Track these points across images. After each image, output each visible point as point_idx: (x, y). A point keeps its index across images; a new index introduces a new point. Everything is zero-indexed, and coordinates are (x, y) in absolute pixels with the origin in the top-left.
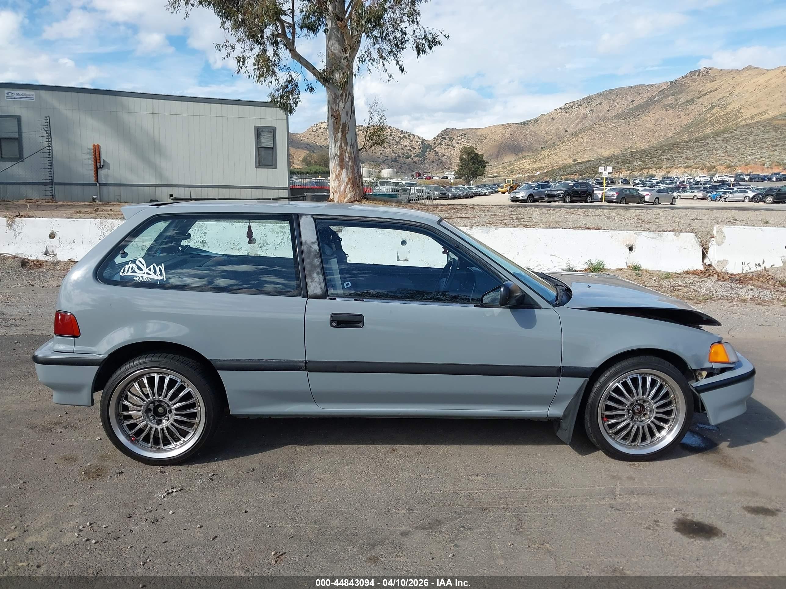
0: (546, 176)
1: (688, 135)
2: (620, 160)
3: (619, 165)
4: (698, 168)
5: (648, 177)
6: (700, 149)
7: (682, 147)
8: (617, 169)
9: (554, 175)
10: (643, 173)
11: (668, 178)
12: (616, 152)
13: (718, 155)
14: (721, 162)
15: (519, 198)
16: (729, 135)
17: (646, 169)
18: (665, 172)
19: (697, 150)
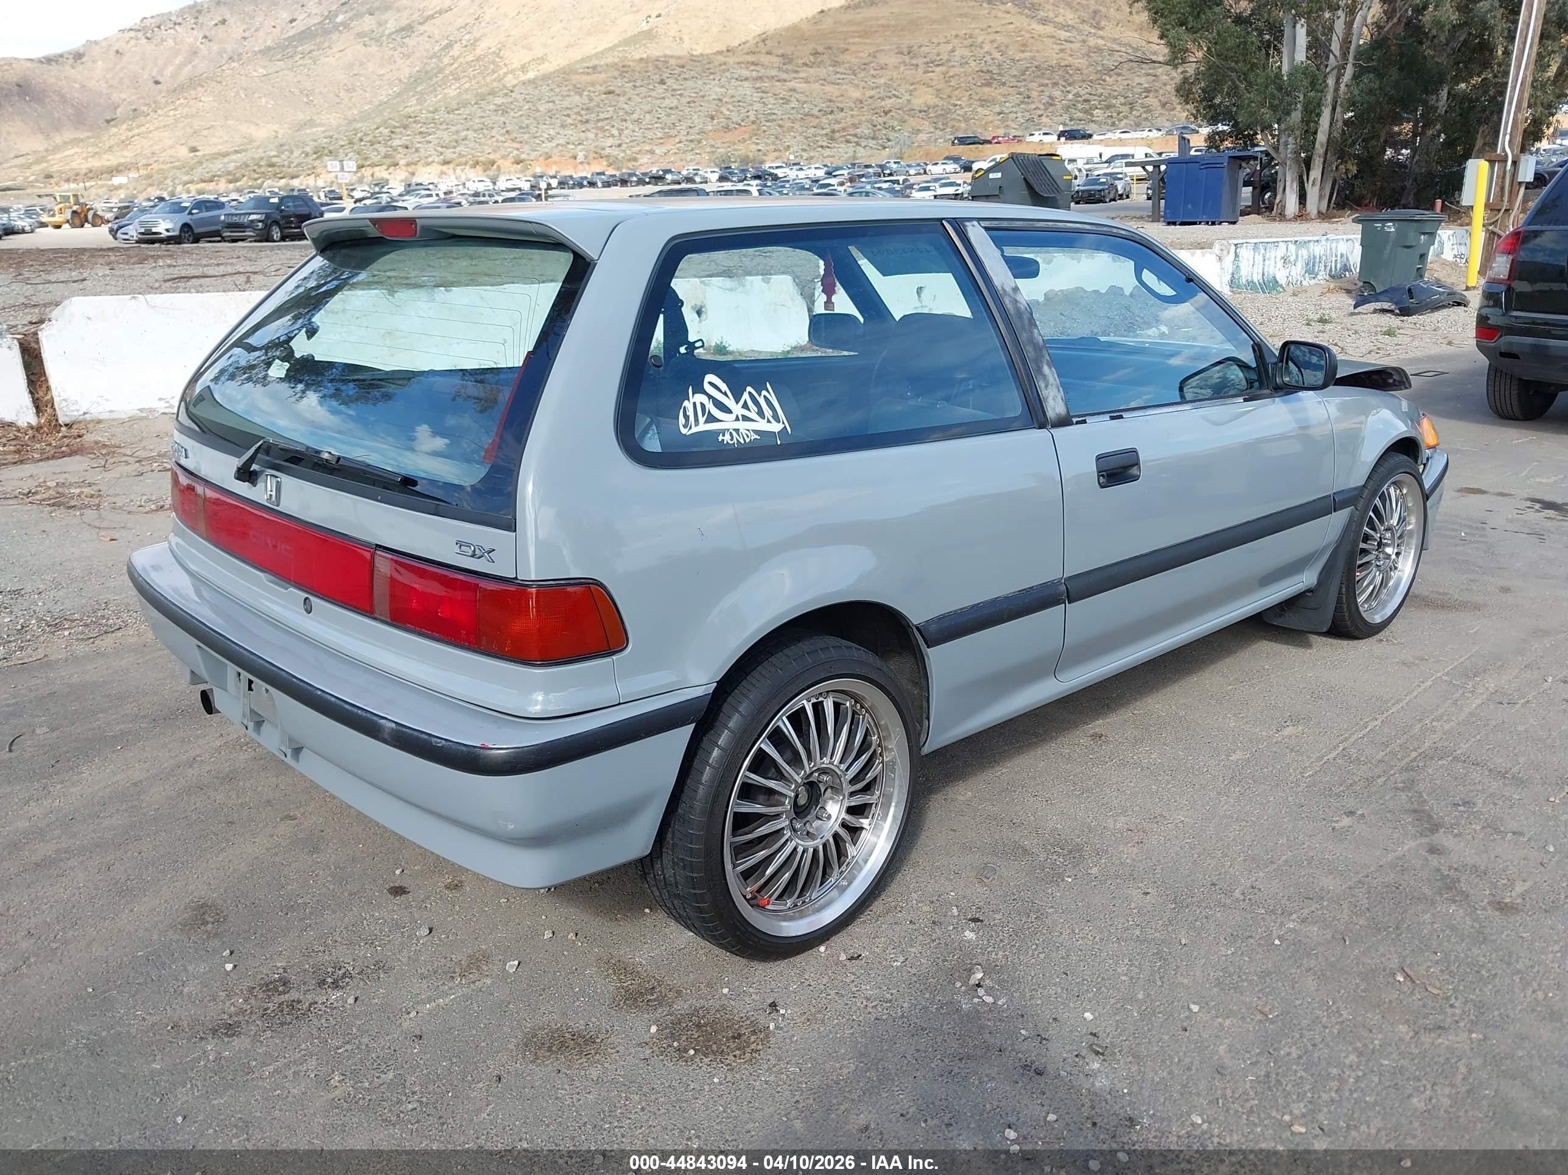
0: (151, 185)
1: (417, 99)
2: (308, 149)
3: (309, 160)
4: (466, 163)
5: (376, 185)
6: (459, 127)
7: (425, 123)
8: (309, 169)
9: (169, 182)
10: (363, 177)
11: (417, 185)
12: (281, 132)
13: (494, 139)
14: (502, 152)
15: (161, 234)
16: (504, 101)
17: (368, 168)
18: (407, 174)
19: (454, 129)
